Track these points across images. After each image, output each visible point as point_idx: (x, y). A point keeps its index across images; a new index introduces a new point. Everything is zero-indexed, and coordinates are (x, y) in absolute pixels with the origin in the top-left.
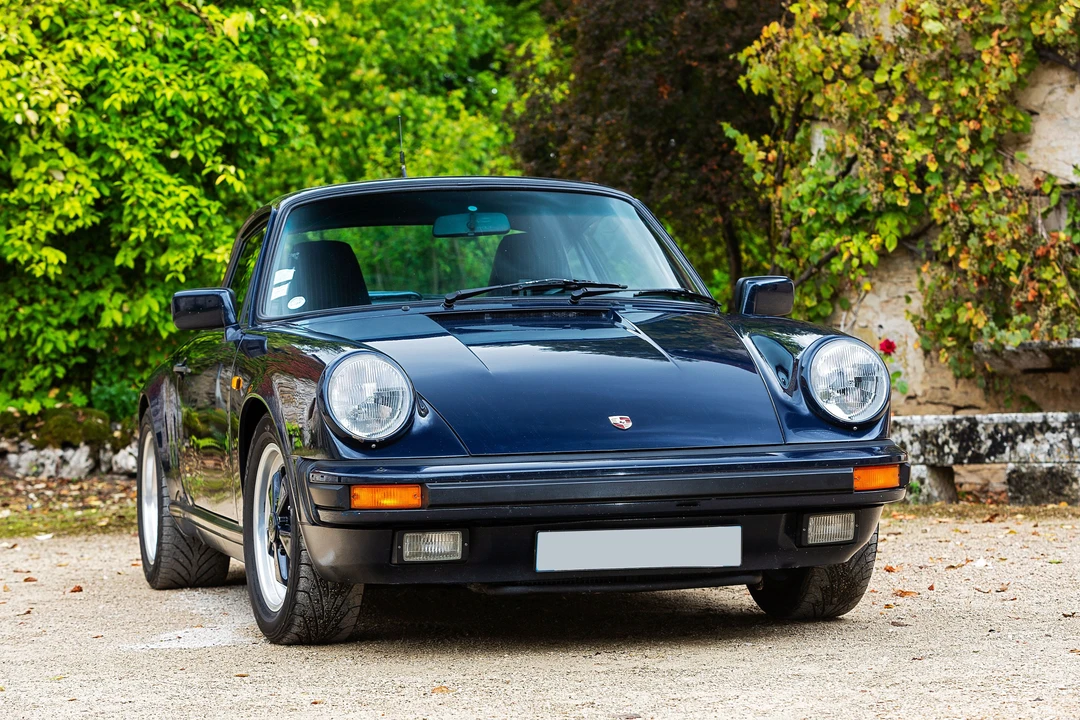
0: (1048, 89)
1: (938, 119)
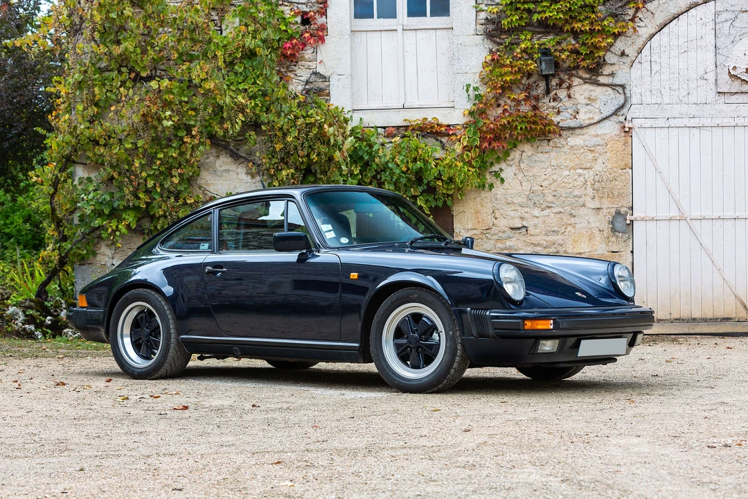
0: (205, 156)
1: (159, 167)
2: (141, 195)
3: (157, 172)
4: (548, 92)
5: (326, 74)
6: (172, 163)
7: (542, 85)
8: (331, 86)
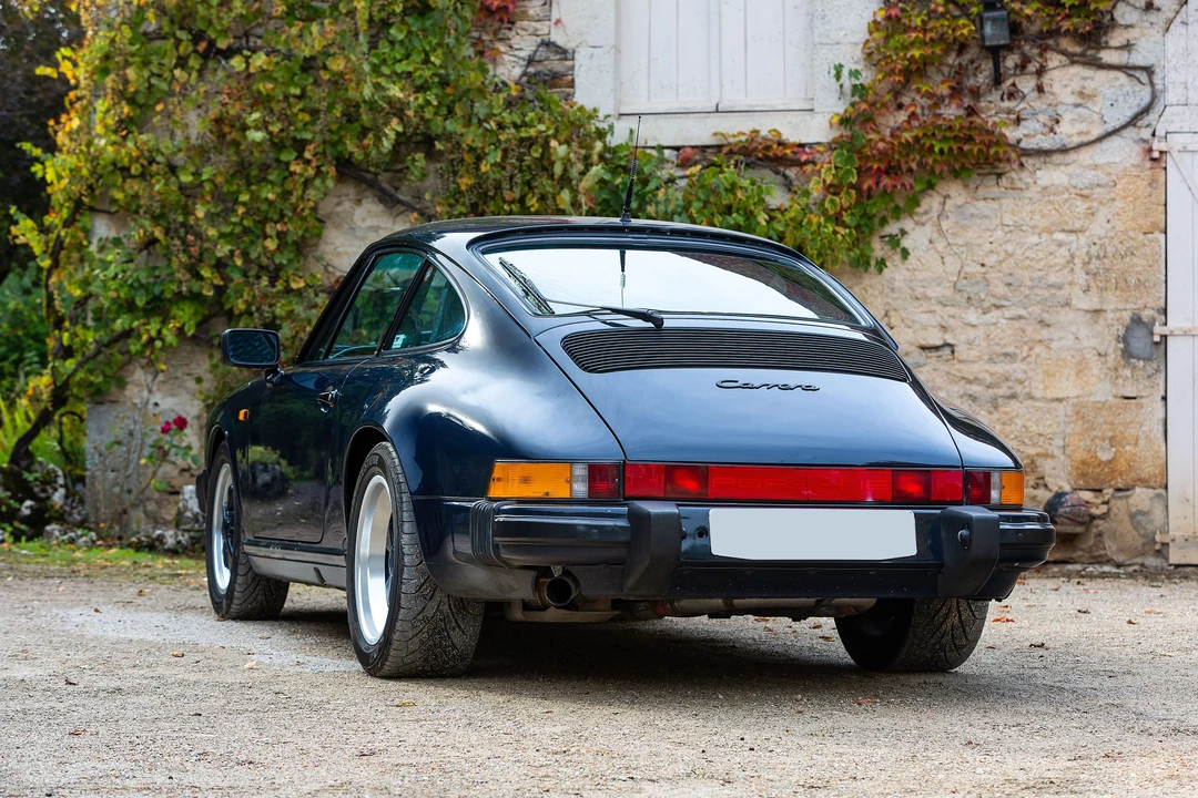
0: (335, 200)
1: (242, 219)
2: (206, 273)
3: (238, 230)
4: (997, 80)
5: (569, 46)
6: (267, 212)
7: (987, 67)
8: (576, 68)
